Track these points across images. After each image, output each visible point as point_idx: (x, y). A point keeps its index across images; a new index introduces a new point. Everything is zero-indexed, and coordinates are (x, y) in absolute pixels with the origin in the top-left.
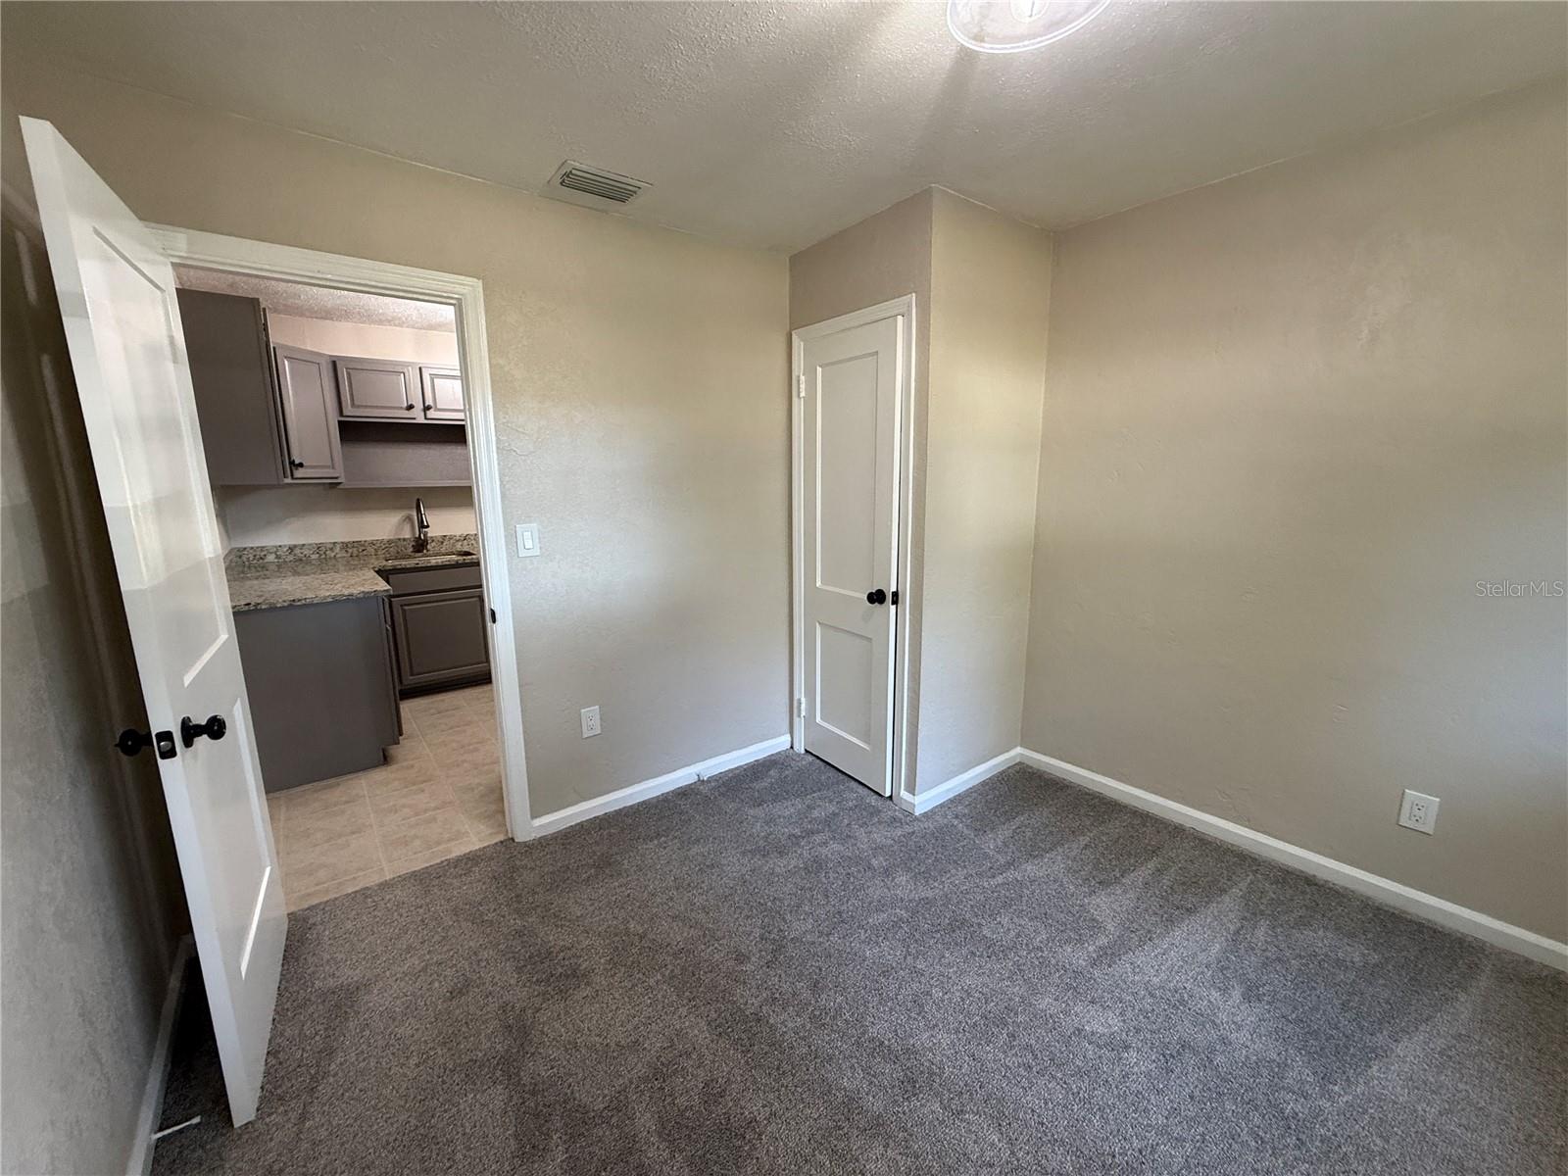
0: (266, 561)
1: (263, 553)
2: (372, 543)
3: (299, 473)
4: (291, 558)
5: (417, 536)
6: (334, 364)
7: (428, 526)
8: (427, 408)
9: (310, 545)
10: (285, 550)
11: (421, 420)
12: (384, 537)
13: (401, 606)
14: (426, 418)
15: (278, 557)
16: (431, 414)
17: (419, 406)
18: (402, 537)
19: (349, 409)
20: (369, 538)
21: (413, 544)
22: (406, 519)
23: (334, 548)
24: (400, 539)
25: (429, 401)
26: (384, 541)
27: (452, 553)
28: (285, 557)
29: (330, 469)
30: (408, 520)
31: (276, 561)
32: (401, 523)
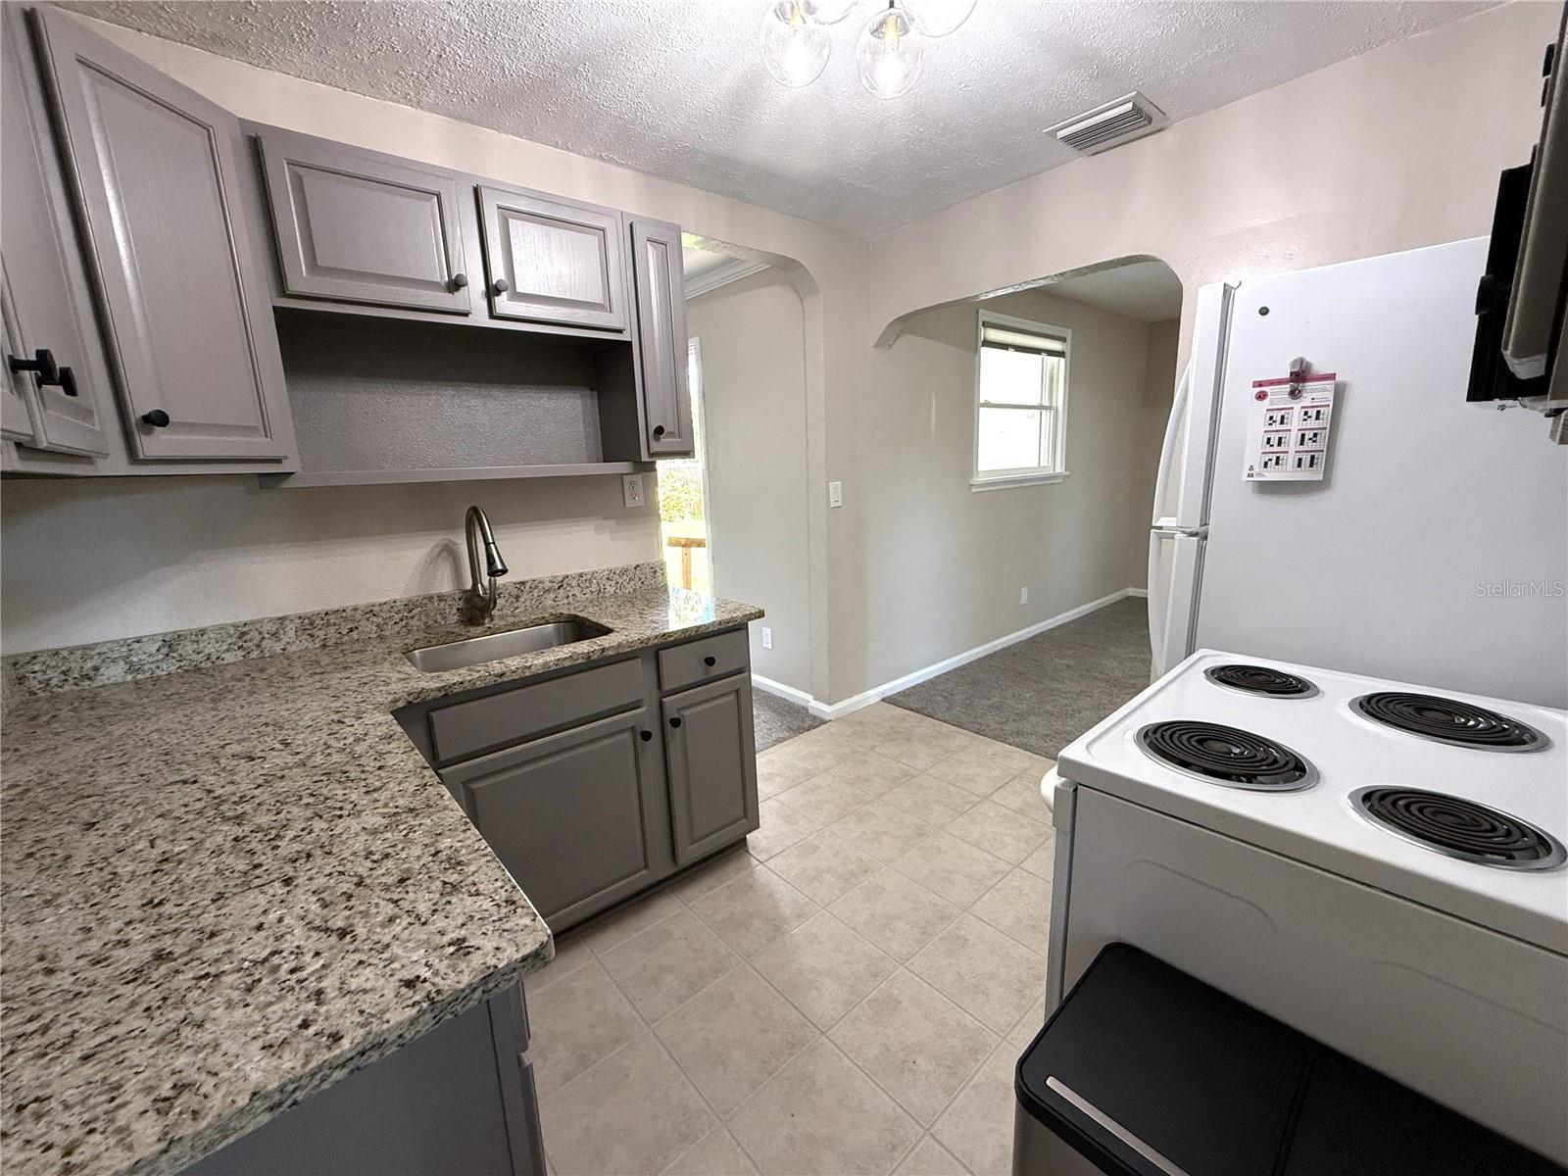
0: (100, 681)
1: (89, 664)
2: (370, 612)
3: (155, 443)
4: (170, 666)
5: (469, 585)
6: (255, 146)
7: (504, 571)
8: (492, 291)
9: (222, 628)
10: (153, 649)
11: (480, 318)
12: (397, 597)
13: (463, 783)
14: (492, 316)
15: (132, 668)
16: (503, 303)
17: (476, 284)
18: (434, 592)
19: (305, 275)
20: (363, 600)
21: (458, 609)
22: (442, 551)
23: (281, 632)
24: (432, 597)
25: (498, 274)
26: (398, 603)
27: (542, 622)
28: (154, 666)
29: (256, 439)
30: (445, 554)
31: (129, 678)
32: (432, 562)
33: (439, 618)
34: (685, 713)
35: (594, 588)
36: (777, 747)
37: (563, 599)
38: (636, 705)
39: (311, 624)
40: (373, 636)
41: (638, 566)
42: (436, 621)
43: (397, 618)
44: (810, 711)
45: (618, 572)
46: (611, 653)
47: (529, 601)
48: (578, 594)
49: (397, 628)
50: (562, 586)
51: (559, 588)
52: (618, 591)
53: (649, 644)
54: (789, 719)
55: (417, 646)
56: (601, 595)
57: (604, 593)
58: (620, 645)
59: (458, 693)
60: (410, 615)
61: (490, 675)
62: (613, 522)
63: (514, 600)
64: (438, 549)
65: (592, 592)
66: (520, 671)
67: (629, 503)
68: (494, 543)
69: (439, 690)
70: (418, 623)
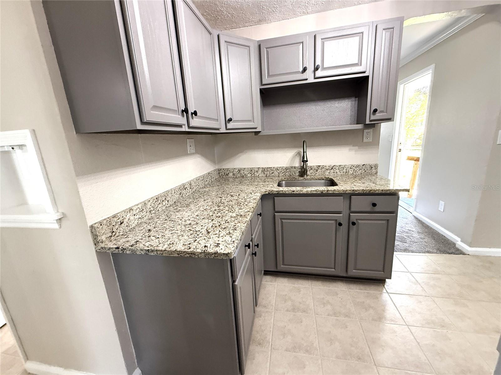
0: (229, 176)
2: (277, 169)
4: (239, 175)
5: (302, 165)
6: (260, 47)
7: (308, 160)
8: (316, 69)
9: (248, 168)
10: (237, 171)
11: (311, 80)
12: (284, 166)
13: (281, 219)
15: (234, 174)
16: (319, 73)
17: (311, 68)
18: (294, 166)
19: (266, 78)
20: (276, 166)
21: (299, 172)
22: (297, 154)
23: (258, 171)
24: (292, 167)
25: (318, 62)
26: (284, 168)
27: (321, 179)
28: (237, 175)
29: (251, 123)
30: (298, 155)
31: (233, 176)
32: (294, 157)
33: (293, 173)
34: (360, 221)
35: (345, 171)
36: (427, 254)
37: (332, 173)
38: (339, 213)
39: (264, 170)
40: (277, 175)
41: (364, 165)
42: (292, 174)
43: (283, 171)
44: (457, 246)
45: (355, 166)
46: (331, 192)
47: (320, 172)
48: (338, 172)
49: (283, 174)
50: (332, 169)
51: (331, 169)
52: (354, 173)
53: (347, 192)
54: (441, 245)
55: (285, 180)
56: (347, 173)
57: (348, 173)
58: (334, 190)
59: (281, 193)
60: (286, 171)
61: (290, 190)
62: (357, 147)
63: (316, 171)
64: (296, 153)
65: (343, 172)
66: (299, 191)
67: (365, 140)
68: (306, 152)
69: (276, 191)
70: (288, 174)
